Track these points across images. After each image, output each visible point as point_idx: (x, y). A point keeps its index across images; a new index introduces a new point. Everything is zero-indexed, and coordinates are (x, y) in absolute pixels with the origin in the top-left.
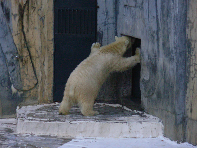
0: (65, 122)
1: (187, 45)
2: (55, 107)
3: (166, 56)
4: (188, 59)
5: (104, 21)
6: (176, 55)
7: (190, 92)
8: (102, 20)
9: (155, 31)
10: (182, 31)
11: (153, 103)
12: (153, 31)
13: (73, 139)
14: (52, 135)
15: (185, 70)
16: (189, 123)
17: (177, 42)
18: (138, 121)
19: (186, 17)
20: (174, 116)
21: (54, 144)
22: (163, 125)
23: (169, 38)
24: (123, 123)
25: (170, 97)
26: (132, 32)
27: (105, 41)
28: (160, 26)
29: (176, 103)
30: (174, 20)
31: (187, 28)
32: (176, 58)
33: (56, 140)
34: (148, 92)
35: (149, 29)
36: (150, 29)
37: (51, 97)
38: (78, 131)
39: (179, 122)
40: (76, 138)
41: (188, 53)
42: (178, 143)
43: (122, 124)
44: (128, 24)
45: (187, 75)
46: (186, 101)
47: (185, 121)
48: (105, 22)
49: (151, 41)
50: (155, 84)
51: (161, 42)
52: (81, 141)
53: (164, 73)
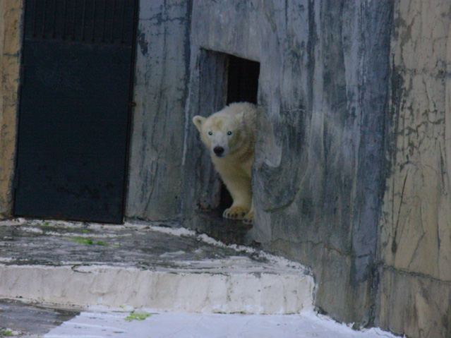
0: (62, 267)
1: (390, 82)
2: (18, 229)
3: (332, 109)
4: (392, 118)
5: (156, 12)
6: (361, 106)
7: (393, 201)
8: (151, 9)
9: (303, 42)
10: (380, 44)
11: (289, 227)
12: (297, 43)
13: (83, 311)
14: (24, 300)
15: (383, 145)
16: (387, 278)
17: (366, 72)
18: (250, 271)
19: (392, 11)
20: (348, 260)
21: (38, 321)
22: (315, 281)
23: (346, 63)
24: (213, 274)
25: (339, 212)
26: (235, 44)
27: (157, 62)
28: (319, 32)
29: (356, 227)
30: (359, 15)
31: (393, 38)
32: (361, 113)
33: (39, 313)
34: (277, 198)
35: (285, 37)
36: (290, 37)
37: (6, 204)
38: (94, 291)
39: (359, 276)
40: (90, 308)
41: (393, 102)
42: (355, 328)
43: (211, 278)
44: (222, 21)
45: (387, 157)
46: (382, 223)
47: (376, 273)
48: (161, 14)
49: (291, 68)
50: (296, 177)
51: (319, 70)
52: (105, 316)
53: (326, 149)
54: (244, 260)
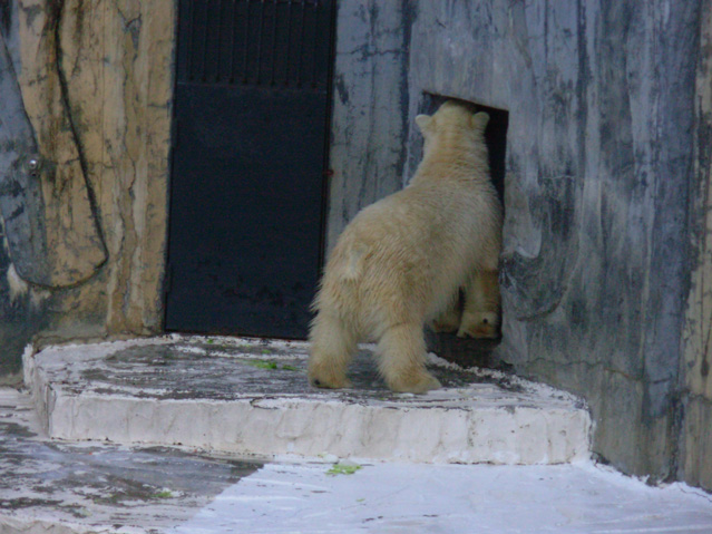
0: (236, 401)
1: (696, 135)
2: (171, 348)
3: (613, 174)
4: (699, 187)
5: (361, 43)
6: (655, 170)
7: (701, 303)
8: (353, 39)
9: (570, 82)
10: (681, 81)
11: (553, 342)
12: (562, 84)
13: (268, 462)
14: (184, 448)
15: (686, 225)
16: (694, 413)
17: (662, 123)
18: (501, 404)
19: (697, 33)
20: (638, 387)
21: (206, 478)
22: (592, 418)
23: (632, 110)
24: (448, 408)
25: (626, 320)
26: (473, 86)
27: (363, 113)
28: (592, 66)
29: (650, 341)
30: (651, 42)
31: (699, 73)
32: (655, 182)
33: (206, 466)
34: (535, 300)
35: (545, 74)
36: (551, 74)
37: (153, 314)
38: (282, 434)
39: (655, 409)
40: (276, 459)
41: (701, 164)
42: (650, 483)
43: (445, 414)
44: (454, 54)
45: (693, 242)
46: (686, 334)
47: (678, 405)
48: (366, 45)
49: (553, 118)
50: (562, 271)
51: (594, 121)
52: (298, 469)
53: (604, 232)
54: (490, 389)
